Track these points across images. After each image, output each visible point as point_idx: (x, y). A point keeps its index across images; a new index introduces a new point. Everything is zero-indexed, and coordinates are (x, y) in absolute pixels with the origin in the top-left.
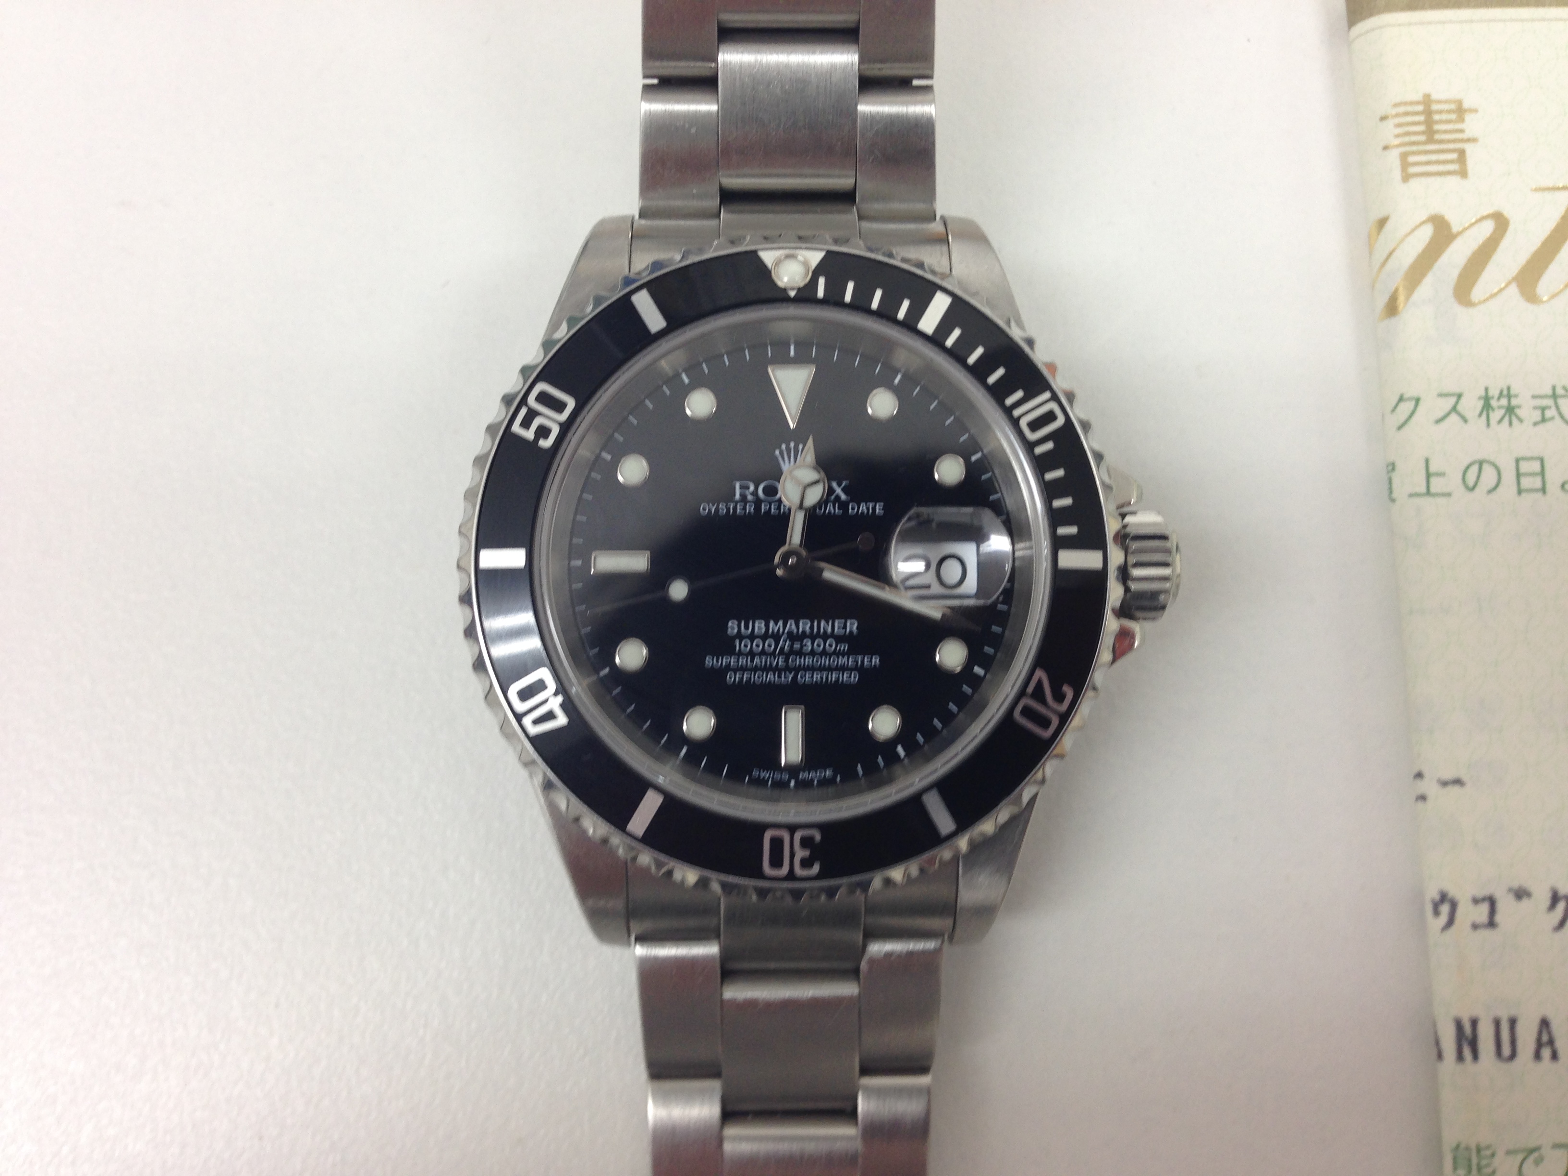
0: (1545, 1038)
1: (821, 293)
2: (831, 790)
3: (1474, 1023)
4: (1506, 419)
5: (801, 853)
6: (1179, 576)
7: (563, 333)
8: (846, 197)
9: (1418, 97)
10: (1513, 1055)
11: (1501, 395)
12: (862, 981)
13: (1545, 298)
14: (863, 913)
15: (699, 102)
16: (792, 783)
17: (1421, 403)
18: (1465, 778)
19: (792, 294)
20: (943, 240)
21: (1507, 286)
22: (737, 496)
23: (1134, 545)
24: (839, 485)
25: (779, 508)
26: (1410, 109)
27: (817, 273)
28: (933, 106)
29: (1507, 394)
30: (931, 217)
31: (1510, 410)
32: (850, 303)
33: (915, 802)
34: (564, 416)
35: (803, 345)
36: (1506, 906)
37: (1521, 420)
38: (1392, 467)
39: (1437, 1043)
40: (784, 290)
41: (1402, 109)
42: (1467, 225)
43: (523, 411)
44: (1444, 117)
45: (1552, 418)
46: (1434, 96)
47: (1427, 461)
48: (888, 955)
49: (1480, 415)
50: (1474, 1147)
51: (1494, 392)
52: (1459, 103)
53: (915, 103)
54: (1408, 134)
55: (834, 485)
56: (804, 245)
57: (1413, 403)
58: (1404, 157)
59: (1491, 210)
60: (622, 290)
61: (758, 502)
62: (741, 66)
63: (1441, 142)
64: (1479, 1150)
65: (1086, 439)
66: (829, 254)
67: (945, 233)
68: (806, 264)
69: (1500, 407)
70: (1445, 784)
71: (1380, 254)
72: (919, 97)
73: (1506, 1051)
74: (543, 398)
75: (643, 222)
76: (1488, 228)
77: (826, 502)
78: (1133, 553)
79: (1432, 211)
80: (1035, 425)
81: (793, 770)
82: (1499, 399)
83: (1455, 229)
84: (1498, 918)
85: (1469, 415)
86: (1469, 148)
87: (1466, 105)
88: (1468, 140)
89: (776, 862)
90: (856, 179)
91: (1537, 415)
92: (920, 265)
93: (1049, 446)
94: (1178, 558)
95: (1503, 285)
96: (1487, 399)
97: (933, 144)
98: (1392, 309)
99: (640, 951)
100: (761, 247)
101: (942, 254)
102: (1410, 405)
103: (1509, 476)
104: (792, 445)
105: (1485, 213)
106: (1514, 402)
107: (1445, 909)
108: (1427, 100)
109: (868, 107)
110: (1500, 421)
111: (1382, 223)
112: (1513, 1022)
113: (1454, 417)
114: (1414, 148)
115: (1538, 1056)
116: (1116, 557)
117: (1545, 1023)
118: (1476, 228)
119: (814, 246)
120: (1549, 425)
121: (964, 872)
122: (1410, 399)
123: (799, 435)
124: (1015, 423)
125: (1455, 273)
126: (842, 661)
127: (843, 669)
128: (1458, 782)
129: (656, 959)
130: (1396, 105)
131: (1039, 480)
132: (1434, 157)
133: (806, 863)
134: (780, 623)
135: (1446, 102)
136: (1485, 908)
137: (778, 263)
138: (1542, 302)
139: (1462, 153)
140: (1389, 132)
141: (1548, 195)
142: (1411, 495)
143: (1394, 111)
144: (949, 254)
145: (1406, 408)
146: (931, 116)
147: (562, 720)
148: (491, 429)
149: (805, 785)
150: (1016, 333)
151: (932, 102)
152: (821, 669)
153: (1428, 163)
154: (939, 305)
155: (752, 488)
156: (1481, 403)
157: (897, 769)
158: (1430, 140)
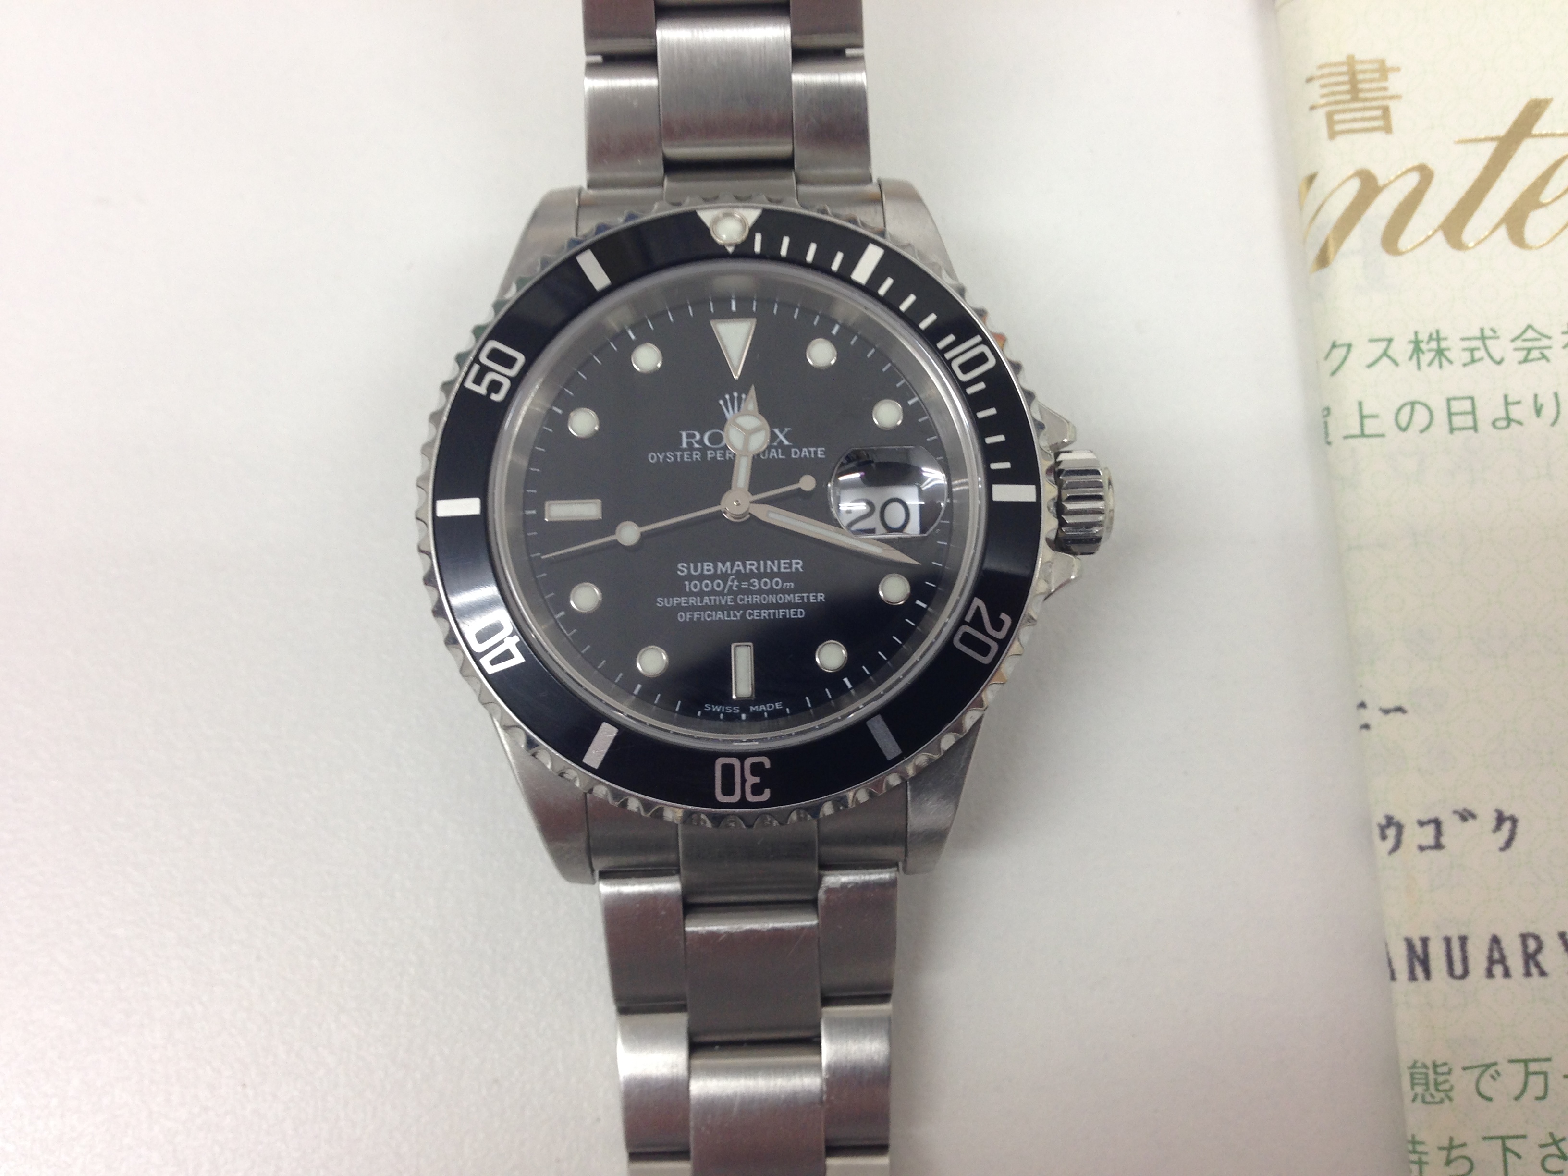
0: (1496, 956)
1: (757, 248)
2: (781, 721)
3: (1425, 941)
4: (1436, 362)
5: (752, 780)
6: (1112, 510)
7: (513, 294)
8: (785, 164)
9: (1343, 58)
10: (1466, 973)
11: (1430, 338)
12: (820, 911)
13: (1471, 245)
14: (817, 842)
15: (640, 76)
16: (744, 716)
17: (1353, 349)
18: (1406, 706)
19: (730, 250)
20: (878, 200)
21: (1433, 234)
22: (684, 445)
23: (1067, 480)
24: (781, 432)
25: (724, 455)
26: (1334, 70)
27: (753, 230)
28: (864, 73)
29: (1436, 337)
30: (868, 180)
31: (1440, 352)
32: (787, 257)
33: (860, 728)
34: (513, 372)
35: (744, 301)
36: (1452, 827)
37: (1451, 362)
38: (1327, 411)
39: (1390, 963)
40: (723, 247)
41: (1326, 71)
42: (1392, 178)
43: (476, 367)
44: (1368, 76)
45: (1482, 359)
46: (1359, 56)
47: (1360, 404)
48: (844, 886)
49: (1411, 358)
50: (1430, 1065)
51: (1424, 336)
52: (1382, 62)
53: (846, 71)
54: (1333, 94)
55: (777, 431)
56: (740, 204)
57: (1345, 349)
58: (1330, 116)
59: (1416, 163)
60: (568, 251)
61: (704, 449)
62: (679, 43)
63: (1366, 100)
64: (1435, 1066)
65: (1017, 378)
66: (766, 212)
67: (880, 193)
68: (743, 221)
69: (1430, 350)
70: (1386, 712)
71: (1310, 209)
72: (850, 65)
73: (1458, 969)
74: (495, 355)
75: (591, 192)
76: (1413, 179)
77: (769, 448)
78: (1067, 488)
79: (1359, 166)
80: (966, 367)
81: (744, 704)
82: (1428, 343)
83: (1381, 182)
84: (1444, 840)
85: (1399, 359)
86: (1392, 105)
87: (1389, 64)
88: (1392, 98)
89: (728, 790)
90: (793, 147)
91: (1466, 357)
92: (854, 221)
93: (981, 386)
94: (1110, 493)
95: (1430, 233)
96: (1417, 343)
97: (866, 109)
98: (1323, 260)
99: (606, 889)
100: (699, 207)
101: (876, 212)
102: (1343, 351)
103: (1441, 416)
104: (736, 394)
105: (1410, 166)
106: (1443, 344)
107: (1391, 832)
108: (1351, 61)
109: (800, 78)
110: (1430, 364)
111: (1311, 179)
112: (1463, 940)
113: (1385, 360)
114: (1340, 107)
115: (1490, 974)
116: (1049, 491)
117: (1495, 941)
118: (1401, 180)
119: (751, 204)
120: (1477, 365)
121: (913, 798)
122: (1342, 345)
123: (742, 386)
124: (947, 365)
125: (1382, 224)
126: (788, 598)
127: (789, 605)
128: (1400, 709)
129: (620, 895)
130: (1321, 67)
131: (971, 418)
132: (1359, 115)
133: (757, 790)
134: (728, 564)
135: (1370, 62)
136: (1430, 829)
137: (716, 221)
138: (1467, 248)
139: (1386, 110)
140: (1315, 93)
141: (1471, 147)
142: (1346, 437)
143: (1319, 73)
144: (884, 215)
145: (1339, 353)
146: (863, 84)
147: (518, 659)
148: (446, 387)
149: (756, 717)
150: (945, 281)
151: (864, 69)
152: (768, 606)
153: (1354, 120)
154: (872, 257)
155: (698, 436)
156: (1412, 346)
157: (844, 698)
158: (1355, 99)
